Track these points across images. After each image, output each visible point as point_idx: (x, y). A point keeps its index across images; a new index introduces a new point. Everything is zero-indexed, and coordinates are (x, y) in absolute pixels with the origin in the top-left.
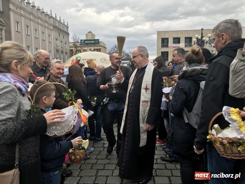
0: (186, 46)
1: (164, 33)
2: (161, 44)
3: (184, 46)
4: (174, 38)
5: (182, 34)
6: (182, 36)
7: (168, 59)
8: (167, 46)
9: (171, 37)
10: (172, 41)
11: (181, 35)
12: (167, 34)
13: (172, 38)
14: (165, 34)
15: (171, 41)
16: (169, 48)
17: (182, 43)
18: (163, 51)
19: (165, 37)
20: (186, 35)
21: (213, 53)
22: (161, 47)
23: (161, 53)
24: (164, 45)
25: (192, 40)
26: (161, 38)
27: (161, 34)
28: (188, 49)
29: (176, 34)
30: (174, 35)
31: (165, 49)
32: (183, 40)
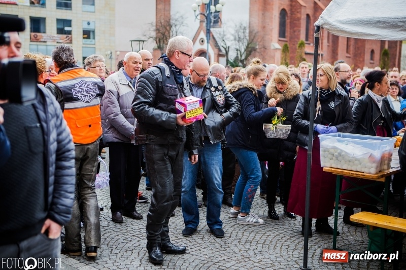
0: (32, 3)
3: (29, 4)
21: (91, 27)
28: (37, 12)
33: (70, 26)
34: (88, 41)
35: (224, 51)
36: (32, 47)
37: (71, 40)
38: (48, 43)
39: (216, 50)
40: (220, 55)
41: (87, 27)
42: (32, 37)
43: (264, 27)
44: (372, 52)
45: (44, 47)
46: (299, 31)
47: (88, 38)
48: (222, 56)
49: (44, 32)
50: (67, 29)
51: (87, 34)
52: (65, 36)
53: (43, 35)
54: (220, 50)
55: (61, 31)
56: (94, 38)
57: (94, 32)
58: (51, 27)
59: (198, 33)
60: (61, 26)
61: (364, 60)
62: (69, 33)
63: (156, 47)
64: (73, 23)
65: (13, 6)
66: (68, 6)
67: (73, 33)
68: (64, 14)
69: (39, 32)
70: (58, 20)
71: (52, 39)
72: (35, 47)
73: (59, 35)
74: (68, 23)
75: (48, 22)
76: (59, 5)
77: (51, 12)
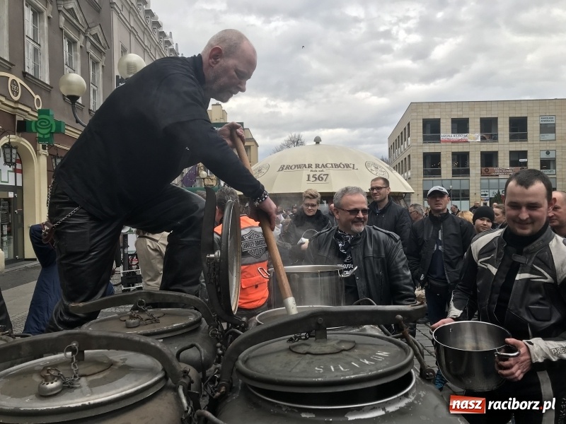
0: (483, 138)
1: (430, 107)
2: (422, 134)
3: (480, 140)
4: (454, 121)
5: (472, 109)
6: (473, 116)
7: (440, 171)
8: (437, 139)
9: (447, 117)
10: (450, 127)
11: (473, 112)
12: (436, 110)
13: (450, 120)
14: (431, 110)
15: (446, 127)
16: (442, 144)
17: (475, 132)
18: (427, 151)
19: (431, 117)
20: (482, 113)
21: (551, 156)
22: (422, 141)
23: (422, 156)
24: (430, 137)
25: (499, 126)
26: (422, 118)
27: (421, 110)
28: (489, 147)
29: (459, 109)
30: (453, 113)
31: (433, 147)
32: (475, 126)
33: (526, 158)
34: (548, 171)
36: (483, 181)
38: (500, 177)
41: (545, 157)
42: (483, 171)
45: (496, 181)
47: (548, 168)
49: (497, 166)
50: (521, 160)
51: (546, 164)
53: (495, 168)
55: (514, 163)
56: (555, 168)
57: (554, 161)
58: (504, 161)
60: (516, 159)
62: (525, 164)
64: (529, 154)
65: (465, 144)
66: (524, 137)
67: (529, 164)
68: (518, 146)
69: (491, 166)
70: (511, 153)
71: (505, 172)
72: (486, 181)
73: (513, 168)
74: (524, 154)
75: (500, 155)
76: (513, 138)
77: (504, 146)
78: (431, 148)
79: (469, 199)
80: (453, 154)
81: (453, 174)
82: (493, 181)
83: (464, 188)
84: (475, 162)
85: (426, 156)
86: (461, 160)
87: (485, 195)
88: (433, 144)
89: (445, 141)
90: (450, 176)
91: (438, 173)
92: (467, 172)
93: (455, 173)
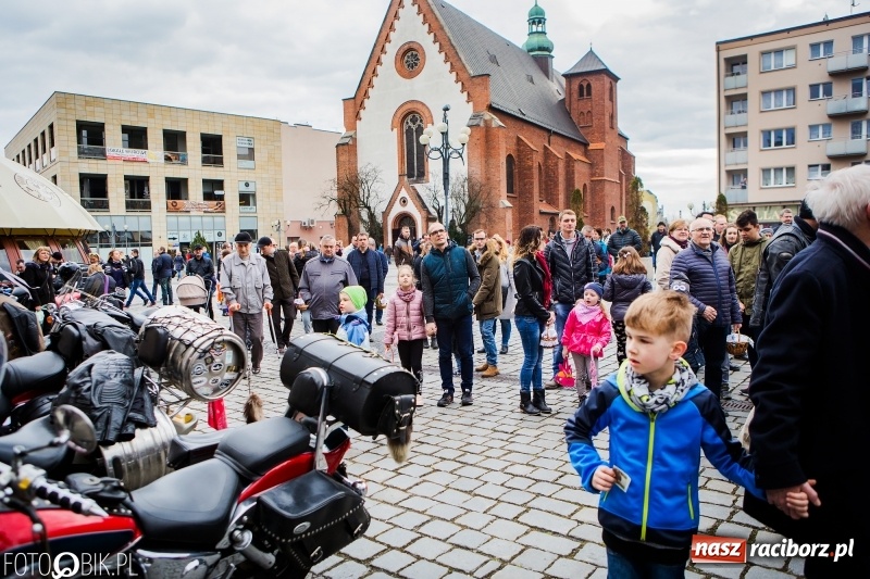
0: (168, 159)
1: (87, 103)
2: (75, 144)
3: (163, 161)
4: (125, 129)
5: (152, 115)
6: (153, 125)
7: (107, 202)
8: (102, 155)
9: (115, 121)
10: (121, 138)
11: (149, 120)
12: (97, 109)
13: (120, 128)
14: (89, 108)
15: (114, 139)
16: (109, 161)
17: (156, 149)
18: (86, 171)
19: (90, 119)
20: (165, 122)
21: (250, 189)
22: (76, 155)
23: (78, 178)
24: (89, 149)
25: (188, 144)
26: (74, 118)
27: (72, 106)
28: (176, 171)
29: (132, 113)
30: (124, 117)
31: (95, 166)
32: (155, 140)
33: (222, 189)
34: (247, 208)
35: (436, 214)
36: (170, 219)
37: (224, 208)
38: (192, 213)
39: (424, 213)
40: (429, 219)
41: (244, 189)
42: (170, 205)
43: (488, 179)
44: (613, 209)
45: (187, 219)
46: (532, 184)
47: (248, 204)
48: (434, 220)
49: (187, 199)
50: (217, 192)
51: (245, 199)
52: (215, 202)
53: (185, 202)
54: (429, 213)
55: (208, 196)
56: (255, 205)
57: (254, 195)
58: (195, 191)
59: (397, 191)
60: (209, 190)
61: (604, 220)
62: (221, 198)
63: (340, 212)
64: (226, 185)
65: (142, 164)
66: (219, 162)
67: (226, 198)
68: (213, 173)
69: (179, 199)
70: (205, 182)
71: (197, 207)
72: (174, 219)
73: (206, 202)
74: (219, 184)
75: (191, 184)
76: (205, 161)
77: (194, 170)
78: (93, 167)
79: (151, 245)
80: (126, 178)
81: (127, 207)
82: (184, 219)
83: (143, 228)
84: (157, 192)
85: (83, 178)
86: (137, 188)
87: (174, 239)
88: (95, 161)
89: (114, 158)
90: (122, 210)
91: (105, 206)
92: (147, 206)
93: (130, 206)
